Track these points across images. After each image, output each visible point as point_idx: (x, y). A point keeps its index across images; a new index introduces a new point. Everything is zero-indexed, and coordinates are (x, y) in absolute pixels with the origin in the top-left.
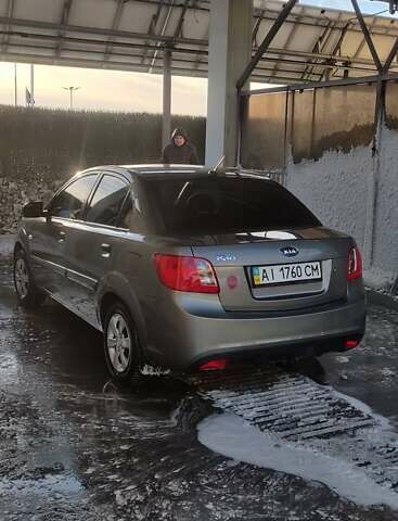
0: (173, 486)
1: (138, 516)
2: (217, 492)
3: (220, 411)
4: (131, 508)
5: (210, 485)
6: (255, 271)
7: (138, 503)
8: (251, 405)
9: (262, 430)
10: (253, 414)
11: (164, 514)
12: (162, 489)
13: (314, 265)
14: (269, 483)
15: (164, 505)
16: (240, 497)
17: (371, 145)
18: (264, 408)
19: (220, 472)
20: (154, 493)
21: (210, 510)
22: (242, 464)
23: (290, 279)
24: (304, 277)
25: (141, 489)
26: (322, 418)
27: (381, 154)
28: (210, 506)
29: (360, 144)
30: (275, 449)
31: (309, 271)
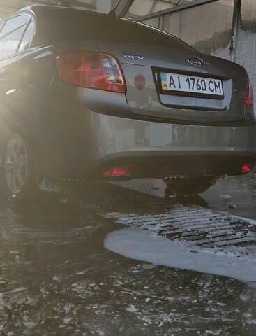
0: (78, 287)
1: (26, 324)
2: (138, 294)
3: (122, 226)
4: (17, 314)
5: (127, 286)
6: (162, 75)
7: (26, 307)
8: (154, 222)
9: (173, 240)
10: (158, 228)
11: (67, 321)
12: (64, 291)
13: (217, 82)
14: (201, 284)
15: (67, 309)
16: (171, 299)
17: (229, 46)
18: (167, 224)
19: (136, 274)
20: (52, 296)
21: (133, 315)
22: (161, 267)
23: (195, 90)
24: (208, 92)
25: (34, 291)
26: (229, 232)
27: (237, 52)
28: (132, 309)
29: (219, 47)
30: (192, 254)
31: (212, 87)
